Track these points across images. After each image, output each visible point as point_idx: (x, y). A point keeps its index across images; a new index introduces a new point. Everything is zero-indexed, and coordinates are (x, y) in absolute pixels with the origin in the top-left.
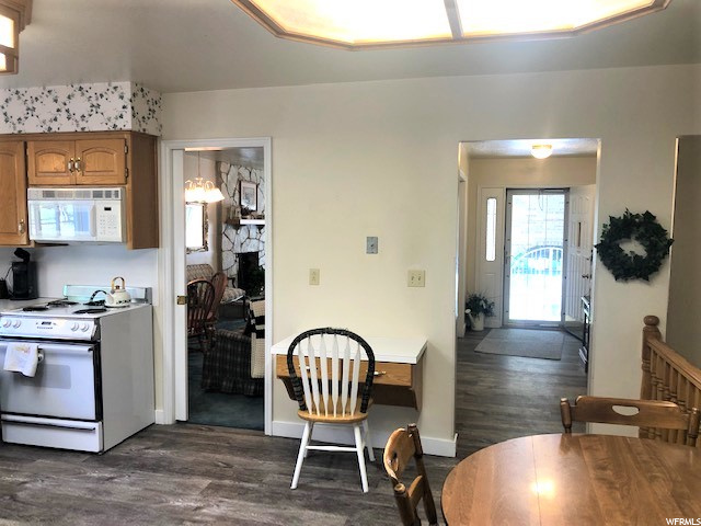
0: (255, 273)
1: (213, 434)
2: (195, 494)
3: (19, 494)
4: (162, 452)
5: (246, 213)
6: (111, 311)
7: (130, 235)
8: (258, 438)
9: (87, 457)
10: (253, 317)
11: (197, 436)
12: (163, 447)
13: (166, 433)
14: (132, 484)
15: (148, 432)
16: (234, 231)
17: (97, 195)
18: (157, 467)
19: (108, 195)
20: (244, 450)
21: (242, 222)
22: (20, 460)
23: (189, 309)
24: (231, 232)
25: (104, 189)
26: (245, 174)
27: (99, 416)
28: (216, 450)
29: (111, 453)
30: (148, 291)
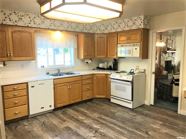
0: (171, 66)
1: (161, 110)
2: (158, 125)
3: (115, 114)
4: (148, 112)
5: (169, 49)
6: (136, 75)
7: (141, 55)
8: (176, 114)
9: (129, 109)
10: (174, 79)
11: (157, 110)
12: (148, 110)
13: (148, 107)
14: (141, 118)
15: (143, 106)
16: (165, 54)
17: (134, 45)
18: (147, 115)
19: (136, 45)
20: (172, 116)
21: (167, 52)
22: (114, 107)
23: (156, 75)
24: (164, 55)
25: (135, 44)
26: (169, 38)
27: (132, 100)
28: (163, 114)
29: (135, 109)
30: (145, 70)
